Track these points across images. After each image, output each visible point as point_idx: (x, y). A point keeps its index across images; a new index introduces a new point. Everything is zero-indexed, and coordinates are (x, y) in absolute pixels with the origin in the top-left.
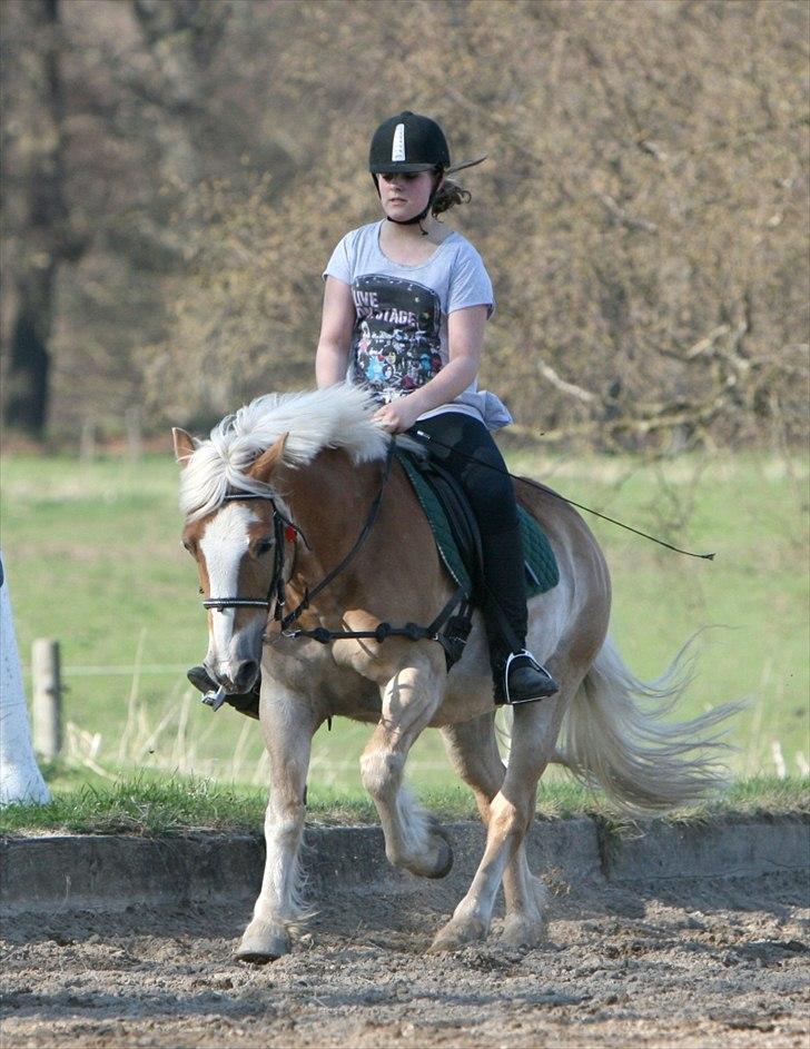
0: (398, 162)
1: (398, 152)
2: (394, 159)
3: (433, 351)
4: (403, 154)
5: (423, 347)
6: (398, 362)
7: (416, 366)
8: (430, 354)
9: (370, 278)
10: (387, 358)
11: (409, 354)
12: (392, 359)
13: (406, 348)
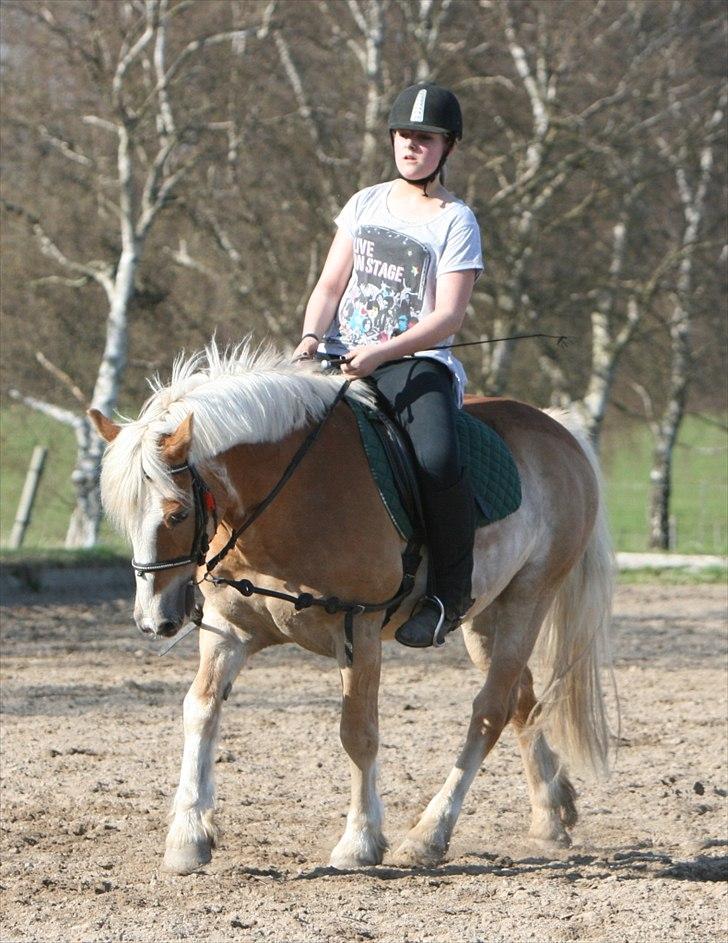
0: (416, 123)
1: (417, 113)
2: (412, 119)
3: (412, 315)
4: (422, 115)
7: (393, 324)
8: (409, 316)
10: (370, 312)
11: (390, 312)
12: (373, 313)
13: (389, 306)
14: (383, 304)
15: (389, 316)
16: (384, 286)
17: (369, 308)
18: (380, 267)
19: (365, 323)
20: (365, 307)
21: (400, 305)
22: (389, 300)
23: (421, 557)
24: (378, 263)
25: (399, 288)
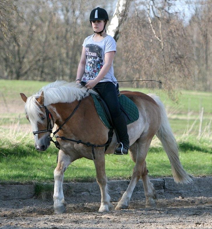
0: (96, 18)
1: (96, 16)
2: (95, 18)
3: (101, 64)
4: (97, 16)
5: (98, 62)
6: (93, 66)
7: (97, 67)
8: (100, 64)
9: (89, 45)
10: (90, 65)
11: (95, 64)
12: (91, 65)
13: (95, 63)
14: (93, 62)
15: (95, 65)
16: (92, 58)
17: (90, 64)
18: (91, 53)
19: (90, 68)
20: (89, 64)
21: (97, 62)
22: (94, 61)
23: (113, 133)
24: (90, 52)
25: (96, 58)
